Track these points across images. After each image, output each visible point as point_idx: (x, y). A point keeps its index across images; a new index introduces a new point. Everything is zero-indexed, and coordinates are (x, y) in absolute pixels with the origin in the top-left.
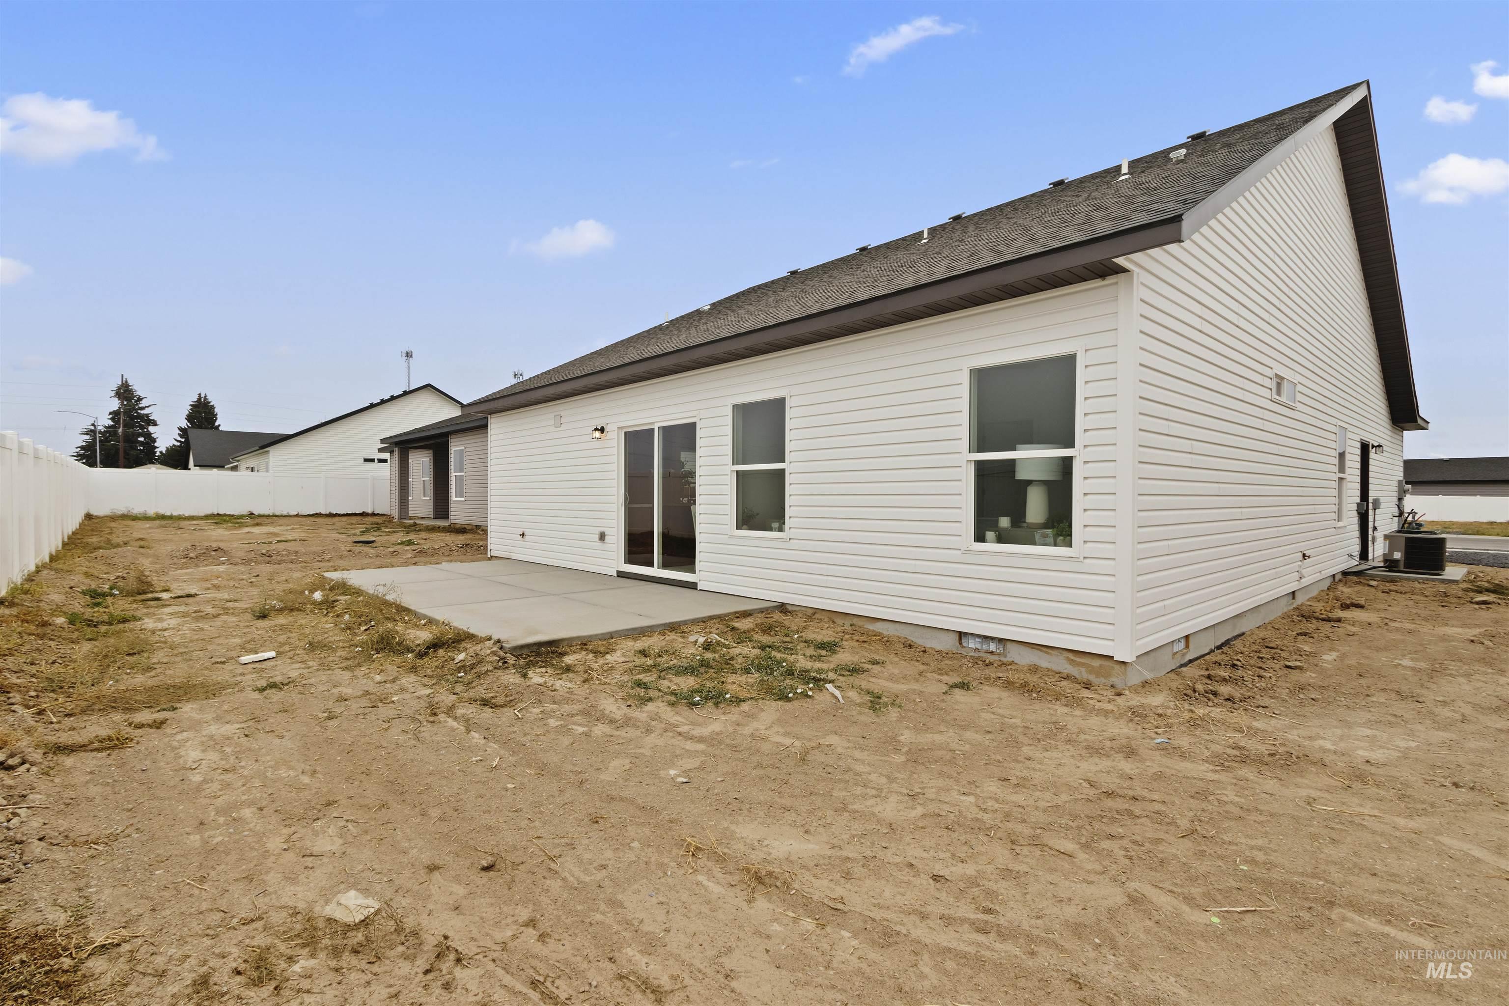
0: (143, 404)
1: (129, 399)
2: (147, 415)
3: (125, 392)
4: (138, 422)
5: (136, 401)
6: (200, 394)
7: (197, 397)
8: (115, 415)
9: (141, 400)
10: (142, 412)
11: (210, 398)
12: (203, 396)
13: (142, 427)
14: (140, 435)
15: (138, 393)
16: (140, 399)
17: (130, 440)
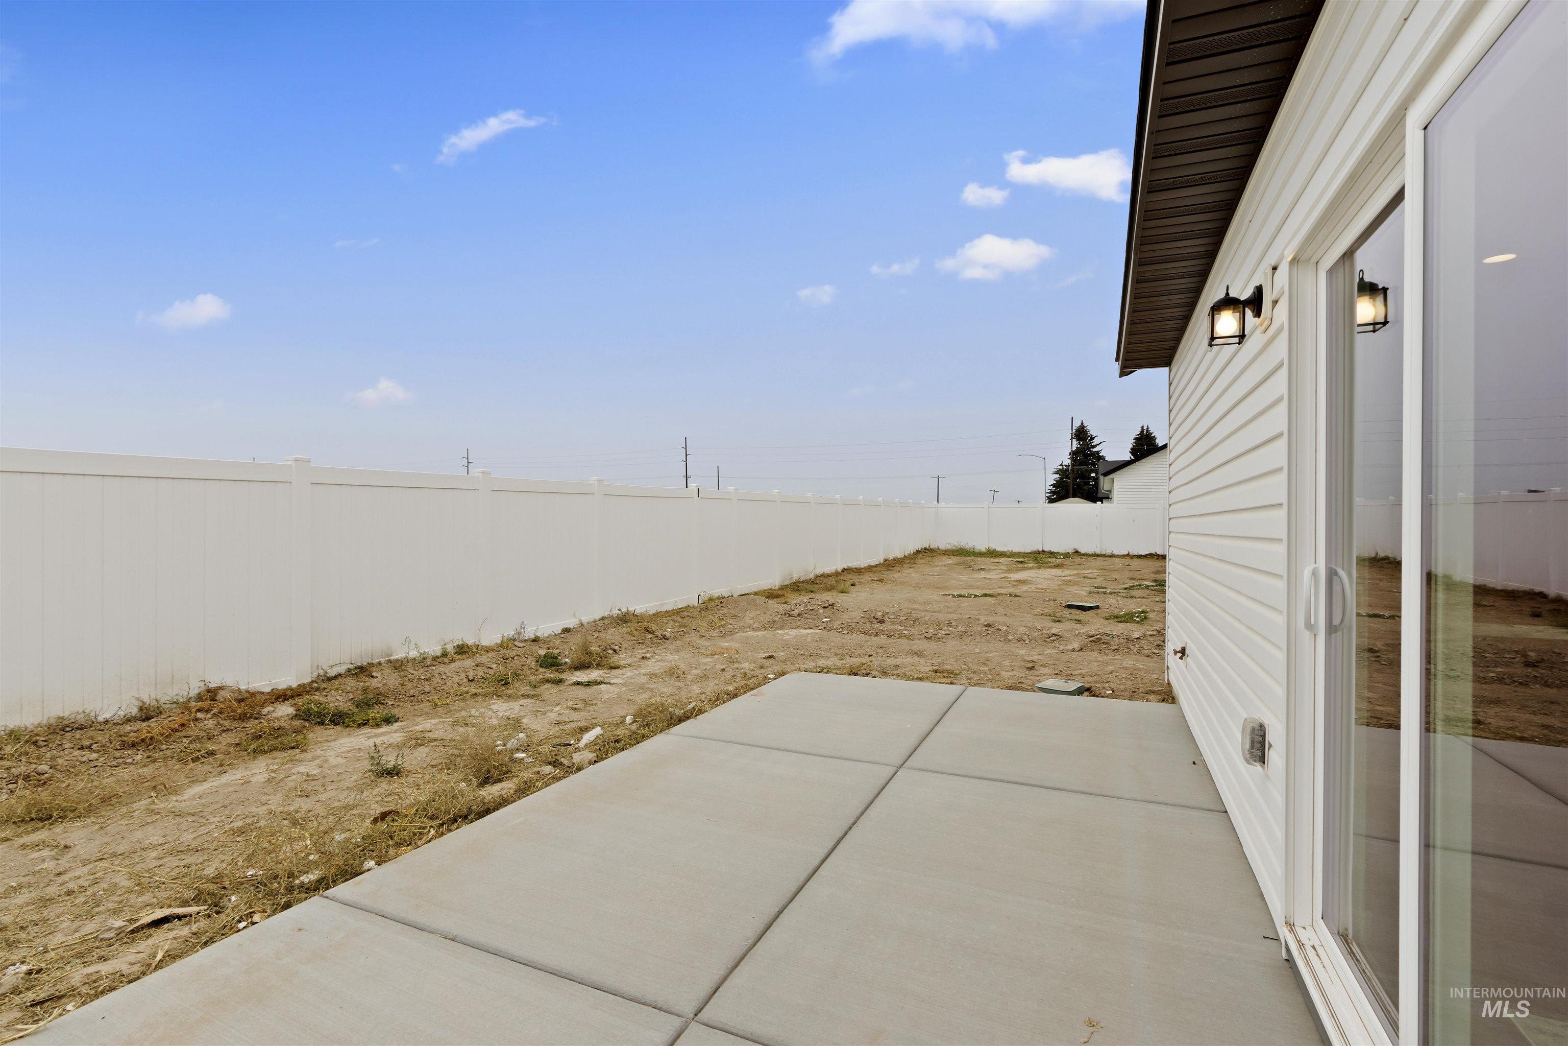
0: (1096, 442)
1: (1084, 439)
2: (1098, 452)
3: (1081, 434)
4: (1090, 459)
5: (1090, 440)
6: (1143, 427)
7: (1140, 429)
8: (1074, 454)
9: (1094, 438)
10: (1094, 450)
11: (1151, 430)
12: (1145, 428)
13: (1094, 464)
14: (1092, 471)
15: (1091, 433)
16: (1092, 438)
17: (1085, 476)
